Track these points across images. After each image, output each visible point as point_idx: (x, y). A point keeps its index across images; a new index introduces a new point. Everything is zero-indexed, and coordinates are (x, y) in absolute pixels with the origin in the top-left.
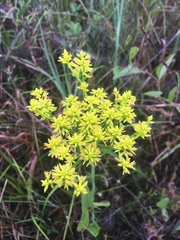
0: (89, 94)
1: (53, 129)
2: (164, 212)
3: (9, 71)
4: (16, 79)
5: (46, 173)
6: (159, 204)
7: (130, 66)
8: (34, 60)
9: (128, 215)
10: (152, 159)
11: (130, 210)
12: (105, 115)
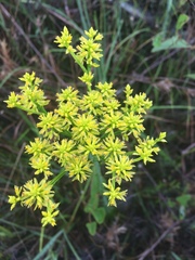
0: (93, 88)
1: (40, 129)
2: (182, 210)
3: (38, 22)
4: (45, 32)
5: (16, 188)
6: (179, 199)
7: (175, 39)
8: (68, 12)
9: (145, 200)
10: (184, 146)
11: (148, 196)
12: (106, 121)
